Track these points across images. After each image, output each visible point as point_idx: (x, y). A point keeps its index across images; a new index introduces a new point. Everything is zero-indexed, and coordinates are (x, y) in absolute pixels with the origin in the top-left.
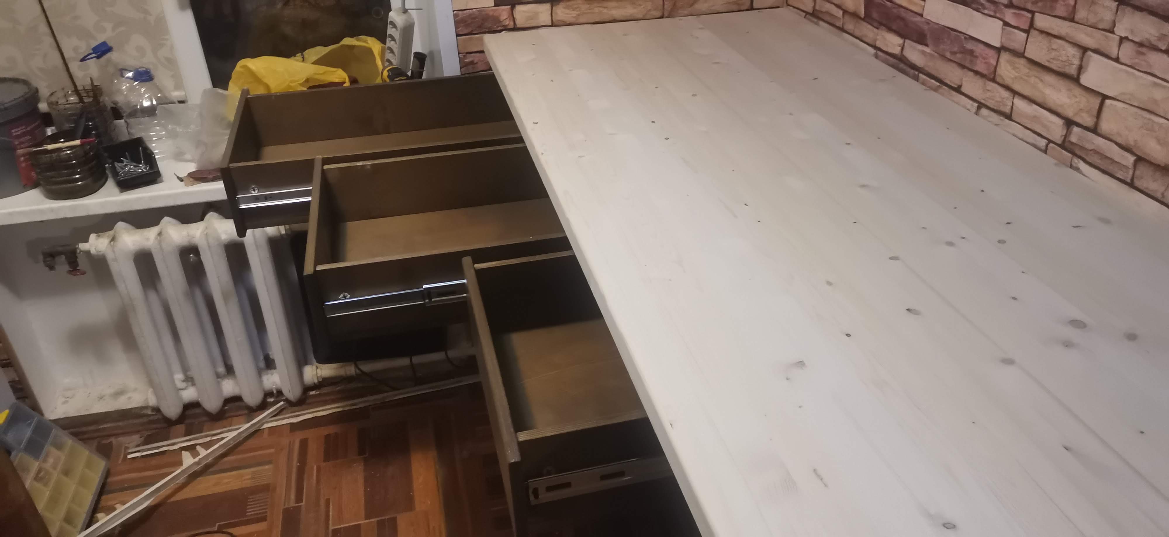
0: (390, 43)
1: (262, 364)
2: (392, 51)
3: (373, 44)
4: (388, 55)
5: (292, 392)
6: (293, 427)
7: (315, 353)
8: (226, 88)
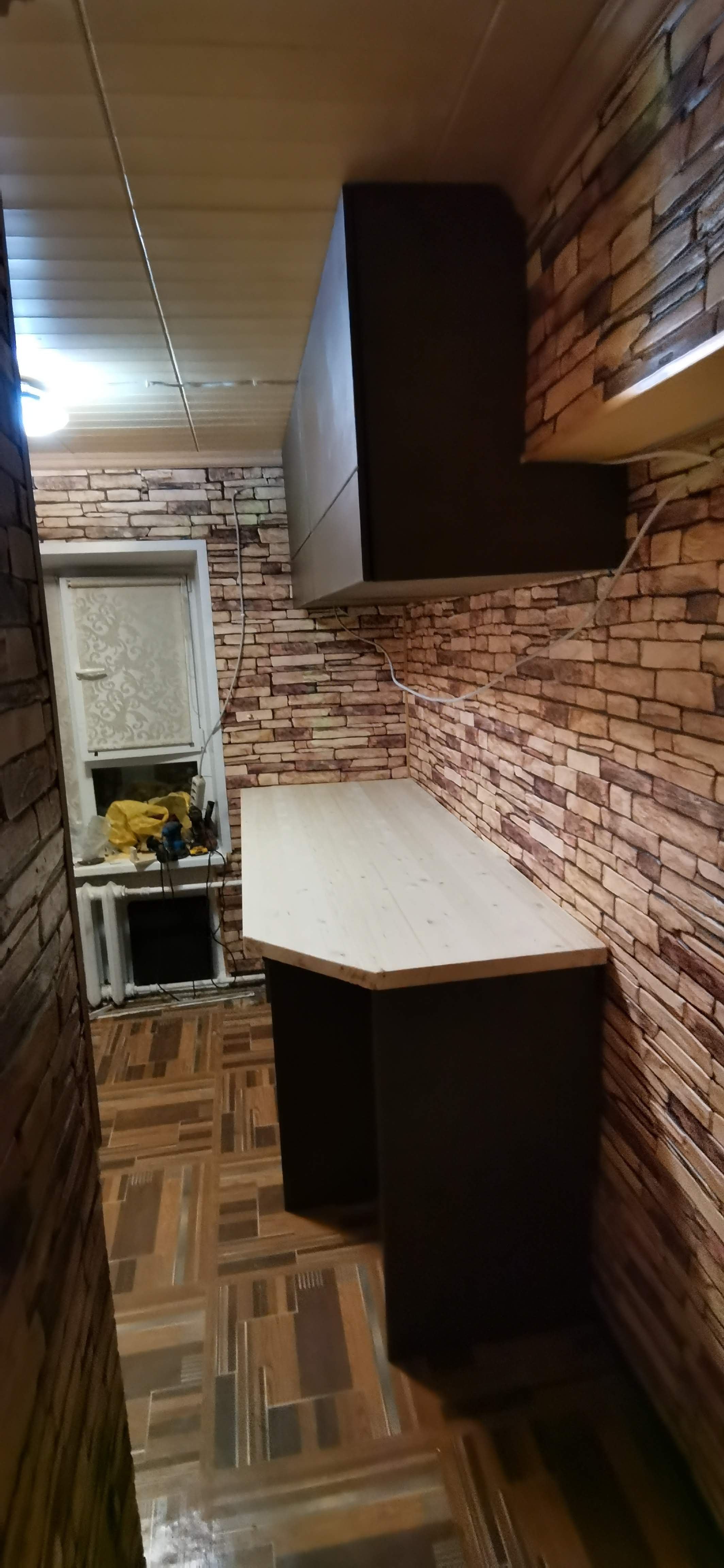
0: (193, 794)
1: (103, 982)
2: (193, 798)
3: (185, 796)
4: (192, 801)
5: (118, 999)
6: (116, 1019)
7: (135, 978)
8: (104, 815)
